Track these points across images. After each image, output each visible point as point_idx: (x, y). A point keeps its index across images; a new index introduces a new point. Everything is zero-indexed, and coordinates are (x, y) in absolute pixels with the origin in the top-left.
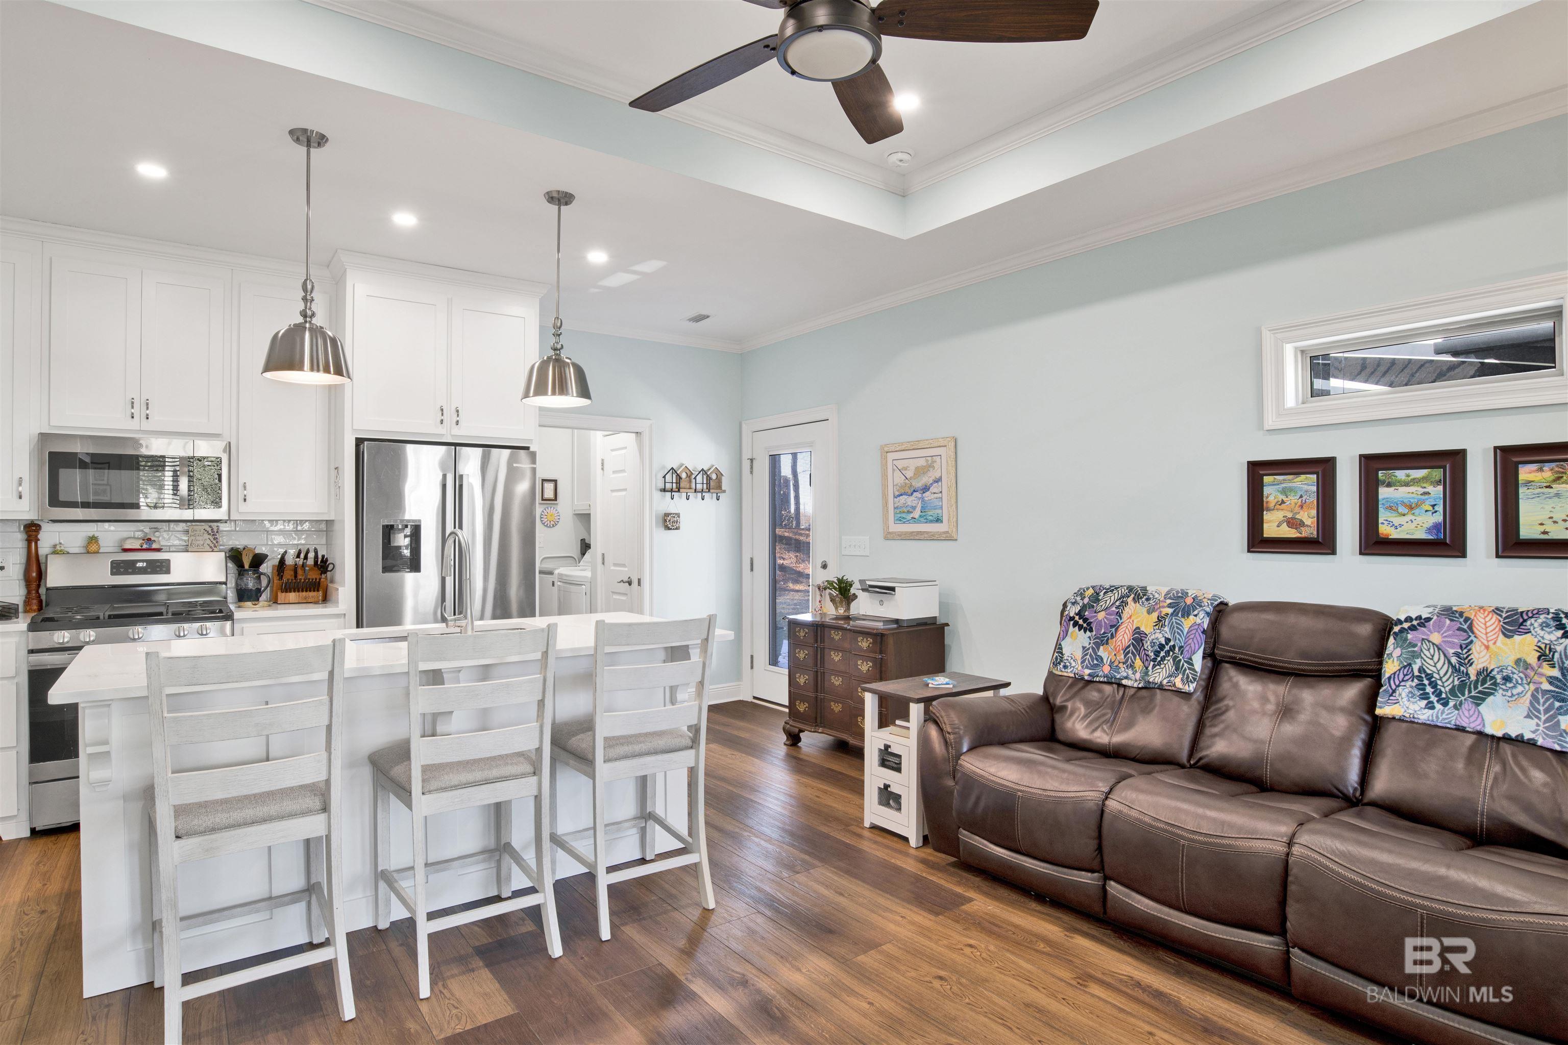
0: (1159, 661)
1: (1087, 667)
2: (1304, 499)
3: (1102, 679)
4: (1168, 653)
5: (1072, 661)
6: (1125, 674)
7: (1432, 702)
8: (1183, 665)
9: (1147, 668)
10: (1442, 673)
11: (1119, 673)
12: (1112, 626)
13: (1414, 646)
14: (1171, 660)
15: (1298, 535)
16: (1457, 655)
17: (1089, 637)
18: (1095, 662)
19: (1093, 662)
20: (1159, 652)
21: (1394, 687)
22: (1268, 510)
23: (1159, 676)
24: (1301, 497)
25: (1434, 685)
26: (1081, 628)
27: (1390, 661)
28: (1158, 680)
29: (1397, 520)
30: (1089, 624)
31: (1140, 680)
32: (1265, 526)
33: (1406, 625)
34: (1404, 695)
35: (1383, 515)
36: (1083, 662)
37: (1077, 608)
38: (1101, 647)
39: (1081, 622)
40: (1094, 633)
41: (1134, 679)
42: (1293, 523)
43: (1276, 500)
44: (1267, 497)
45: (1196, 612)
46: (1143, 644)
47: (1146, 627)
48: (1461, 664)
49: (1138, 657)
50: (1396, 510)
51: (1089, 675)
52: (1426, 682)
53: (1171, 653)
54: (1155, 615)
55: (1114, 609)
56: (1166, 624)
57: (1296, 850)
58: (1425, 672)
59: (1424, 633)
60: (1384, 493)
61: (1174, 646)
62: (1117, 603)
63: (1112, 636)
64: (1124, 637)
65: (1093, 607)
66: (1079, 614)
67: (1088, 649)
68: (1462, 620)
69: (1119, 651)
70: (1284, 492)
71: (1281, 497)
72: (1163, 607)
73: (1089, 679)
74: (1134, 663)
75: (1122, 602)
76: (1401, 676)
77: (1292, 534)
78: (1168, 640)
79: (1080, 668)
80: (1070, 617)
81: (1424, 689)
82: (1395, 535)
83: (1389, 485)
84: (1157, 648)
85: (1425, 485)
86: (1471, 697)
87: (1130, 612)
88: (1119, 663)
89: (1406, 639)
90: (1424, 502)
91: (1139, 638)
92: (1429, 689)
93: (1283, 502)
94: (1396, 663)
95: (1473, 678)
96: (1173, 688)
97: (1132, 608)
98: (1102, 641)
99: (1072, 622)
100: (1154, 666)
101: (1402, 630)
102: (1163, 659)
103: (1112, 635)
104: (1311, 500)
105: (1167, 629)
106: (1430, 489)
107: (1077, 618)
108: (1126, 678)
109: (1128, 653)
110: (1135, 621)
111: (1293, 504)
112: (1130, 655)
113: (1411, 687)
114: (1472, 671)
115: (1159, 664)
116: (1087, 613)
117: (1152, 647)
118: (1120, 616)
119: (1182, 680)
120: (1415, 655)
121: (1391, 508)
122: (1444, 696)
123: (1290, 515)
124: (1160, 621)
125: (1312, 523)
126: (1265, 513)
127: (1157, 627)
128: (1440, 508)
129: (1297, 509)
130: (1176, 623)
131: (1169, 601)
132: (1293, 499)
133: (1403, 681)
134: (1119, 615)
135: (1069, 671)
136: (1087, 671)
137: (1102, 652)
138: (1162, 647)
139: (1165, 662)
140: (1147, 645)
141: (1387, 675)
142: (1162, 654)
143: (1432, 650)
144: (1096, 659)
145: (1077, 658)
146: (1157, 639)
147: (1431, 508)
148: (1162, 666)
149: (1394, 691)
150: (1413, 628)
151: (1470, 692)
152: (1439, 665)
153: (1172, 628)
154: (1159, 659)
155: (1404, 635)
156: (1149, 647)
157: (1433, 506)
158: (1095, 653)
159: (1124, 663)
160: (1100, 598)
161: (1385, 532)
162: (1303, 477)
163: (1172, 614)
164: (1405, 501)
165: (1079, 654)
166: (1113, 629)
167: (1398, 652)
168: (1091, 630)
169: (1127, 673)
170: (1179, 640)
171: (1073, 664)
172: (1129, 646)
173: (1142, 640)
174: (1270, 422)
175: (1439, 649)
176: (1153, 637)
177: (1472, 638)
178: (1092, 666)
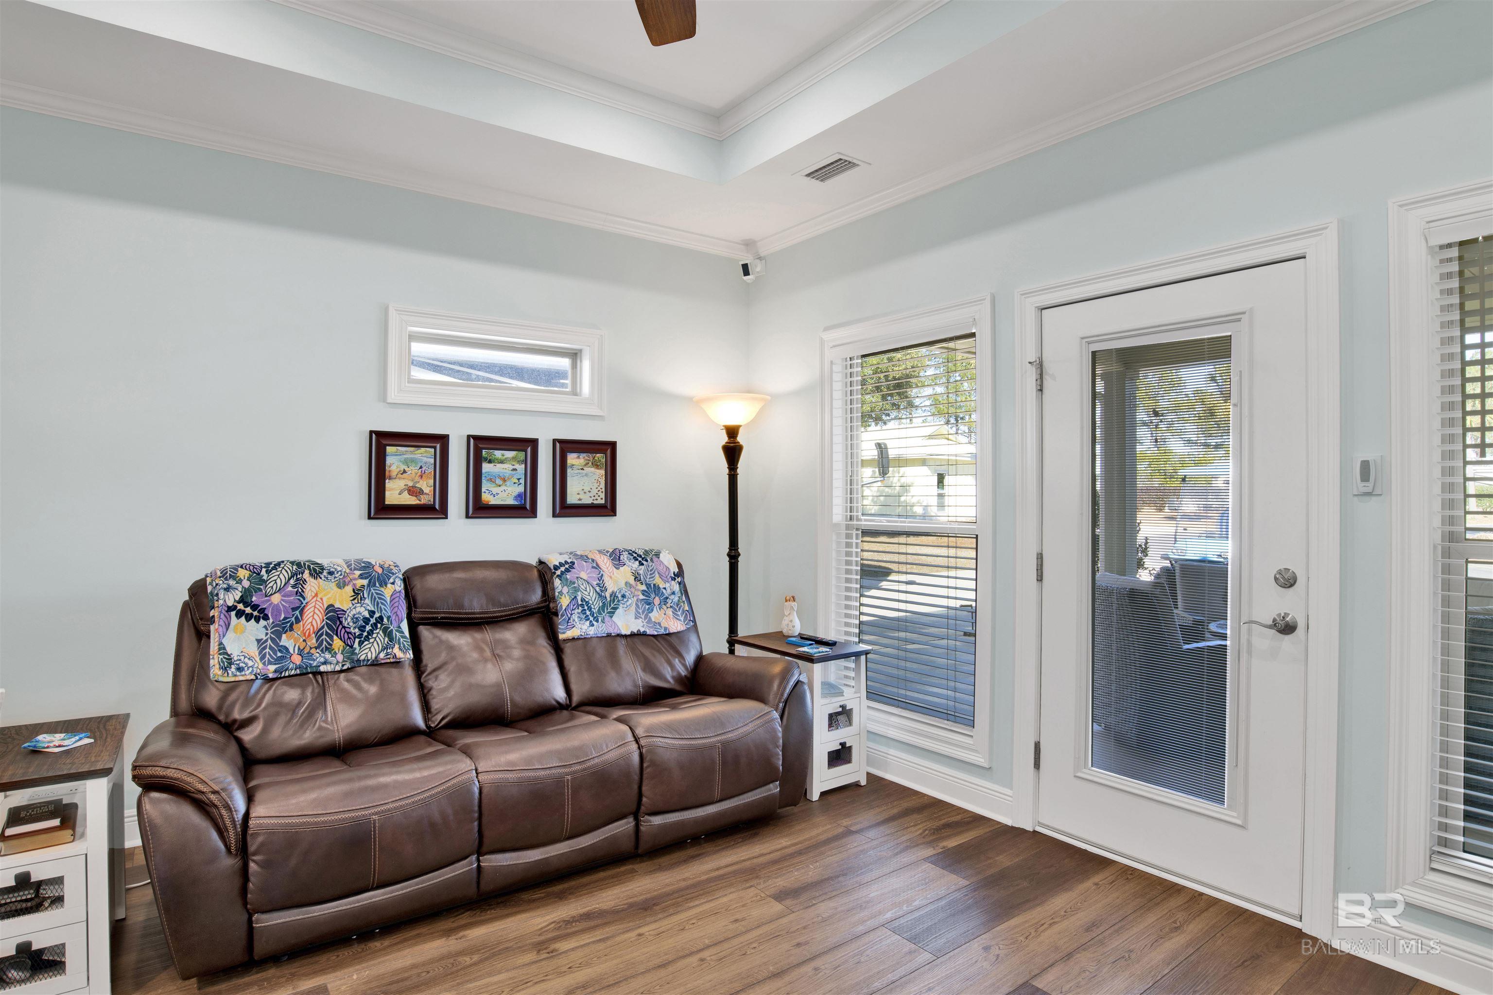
0: (367, 636)
1: (270, 663)
2: (423, 469)
3: (293, 672)
4: (375, 626)
5: (246, 660)
6: (322, 660)
7: (591, 621)
8: (396, 634)
9: (351, 647)
10: (593, 600)
11: (314, 660)
12: (294, 609)
13: (574, 583)
14: (381, 632)
15: (418, 502)
16: (598, 585)
17: (265, 627)
18: (279, 654)
19: (276, 655)
20: (365, 627)
21: (569, 615)
22: (390, 478)
23: (370, 651)
24: (421, 467)
25: (590, 609)
26: (249, 617)
27: (563, 597)
28: (372, 655)
29: (495, 490)
30: (262, 611)
31: (344, 661)
32: (387, 494)
33: (563, 569)
34: (576, 620)
35: (485, 486)
36: (262, 658)
37: (238, 595)
38: (284, 636)
39: (248, 610)
40: (271, 620)
41: (335, 662)
42: (414, 491)
43: (398, 470)
44: (390, 467)
45: (391, 580)
46: (341, 623)
47: (341, 603)
48: (602, 591)
49: (335, 637)
50: (494, 482)
51: (276, 671)
52: (586, 608)
53: (379, 625)
54: (349, 589)
55: (290, 589)
56: (366, 596)
57: (643, 742)
58: (585, 601)
59: (575, 573)
60: (486, 467)
61: (381, 618)
62: (292, 582)
63: (298, 620)
64: (314, 618)
65: (260, 590)
66: (242, 600)
67: (266, 641)
68: (590, 561)
69: (309, 635)
70: (406, 462)
71: (403, 467)
72: (355, 579)
73: (275, 676)
74: (331, 645)
75: (297, 579)
76: (572, 606)
77: (412, 501)
78: (372, 613)
79: (261, 666)
80: (229, 608)
81: (585, 613)
82: (493, 501)
83: (490, 462)
84: (361, 623)
85: (514, 463)
86: (608, 613)
87: (313, 589)
88: (311, 648)
89: (567, 579)
90: (513, 476)
91: (334, 616)
92: (588, 613)
93: (405, 472)
94: (568, 597)
95: (609, 599)
96: (392, 660)
97: (312, 586)
98: (284, 627)
99: (233, 613)
100: (361, 643)
101: (562, 573)
102: (370, 633)
103: (297, 618)
104: (430, 470)
105: (367, 601)
106: (517, 466)
107: (240, 606)
108: (325, 663)
109: (322, 635)
110: (325, 599)
111: (414, 474)
112: (324, 637)
113: (579, 613)
114: (608, 595)
115: (367, 638)
116: (254, 599)
117: (354, 623)
118: (302, 596)
119: (400, 649)
120: (576, 590)
121: (490, 480)
122: (595, 615)
123: (411, 484)
124: (358, 594)
125: (430, 491)
126: (387, 481)
127: (356, 601)
128: (522, 481)
129: (417, 479)
130: (377, 594)
131: (358, 573)
132: (413, 470)
133: (573, 610)
134: (301, 594)
135: (247, 672)
136: (272, 668)
137: (286, 641)
138: (366, 621)
139: (375, 636)
140: (348, 622)
141: (564, 608)
142: (368, 628)
143: (584, 584)
144: (280, 651)
145: (252, 654)
146: (359, 613)
147: (517, 481)
148: (371, 641)
149: (569, 619)
150: (567, 570)
151: (607, 609)
152: (591, 594)
153: (373, 599)
154: (365, 634)
155: (564, 576)
156: (351, 624)
157: (519, 479)
158: (277, 645)
159: (316, 648)
160: (265, 578)
161: (486, 500)
162: (423, 450)
163: (369, 585)
164: (501, 475)
165: (254, 650)
166: (297, 612)
167: (565, 590)
168: (266, 618)
169: (324, 658)
170: (385, 609)
171: (250, 663)
172: (323, 627)
173: (339, 618)
174: (393, 396)
175: (588, 583)
176: (354, 612)
177: (602, 572)
178: (276, 660)
